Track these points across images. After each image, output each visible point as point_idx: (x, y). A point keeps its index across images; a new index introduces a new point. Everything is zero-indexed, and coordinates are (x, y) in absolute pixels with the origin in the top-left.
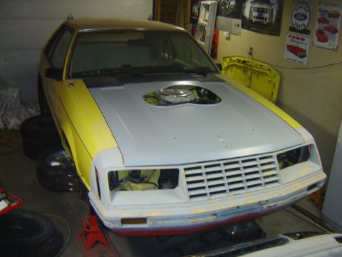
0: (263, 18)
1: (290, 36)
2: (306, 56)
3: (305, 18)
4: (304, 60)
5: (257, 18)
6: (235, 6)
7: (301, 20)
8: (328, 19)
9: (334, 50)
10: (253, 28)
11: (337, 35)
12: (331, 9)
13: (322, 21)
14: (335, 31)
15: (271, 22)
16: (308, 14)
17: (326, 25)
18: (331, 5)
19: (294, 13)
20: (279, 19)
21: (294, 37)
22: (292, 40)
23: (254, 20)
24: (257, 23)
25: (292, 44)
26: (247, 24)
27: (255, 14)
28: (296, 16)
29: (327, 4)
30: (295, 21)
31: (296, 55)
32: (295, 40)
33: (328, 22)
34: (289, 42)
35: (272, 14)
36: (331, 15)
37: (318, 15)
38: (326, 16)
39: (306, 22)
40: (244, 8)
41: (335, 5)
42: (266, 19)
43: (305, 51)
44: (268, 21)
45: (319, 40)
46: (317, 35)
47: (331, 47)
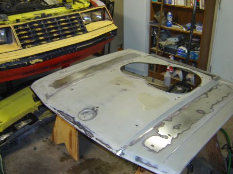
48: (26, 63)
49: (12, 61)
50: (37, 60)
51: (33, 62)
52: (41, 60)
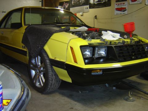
1: (116, 4)
2: (126, 10)
4: (126, 12)
5: (98, 2)
6: (85, 0)
9: (140, 3)
10: (96, 7)
15: (106, 1)
21: (119, 4)
22: (118, 6)
23: (96, 3)
24: (97, 4)
25: (118, 7)
26: (92, 6)
31: (121, 11)
34: (116, 7)
43: (126, 8)
44: (104, 1)
45: (132, 1)
47: (139, 3)
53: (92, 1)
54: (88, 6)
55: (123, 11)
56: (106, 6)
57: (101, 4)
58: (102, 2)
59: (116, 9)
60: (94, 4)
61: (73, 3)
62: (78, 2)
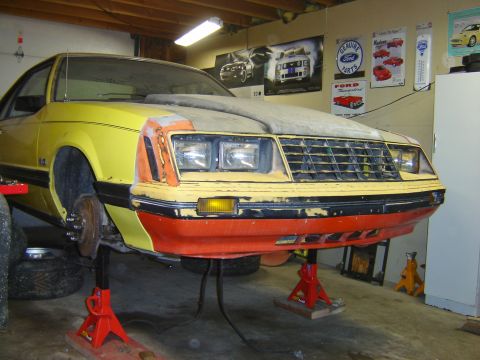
0: (296, 74)
1: (336, 87)
2: (362, 104)
3: (356, 57)
4: (361, 110)
5: (287, 76)
6: (254, 70)
7: (350, 61)
8: (388, 51)
9: (401, 85)
10: (282, 91)
11: (403, 65)
12: (389, 38)
13: (380, 54)
14: (399, 62)
15: (309, 76)
16: (359, 52)
17: (385, 58)
18: (389, 32)
19: (340, 55)
20: (318, 70)
21: (342, 86)
22: (341, 91)
23: (282, 80)
24: (287, 82)
25: (342, 94)
26: (272, 89)
27: (284, 72)
28: (342, 59)
29: (384, 33)
30: (341, 65)
31: (349, 106)
32: (345, 88)
33: (387, 54)
34: (336, 93)
35: (309, 66)
36: (392, 45)
37: (374, 49)
38: (385, 48)
39: (357, 62)
40: (267, 68)
41: (395, 32)
42: (301, 73)
43: (361, 98)
44: (303, 76)
45: (379, 79)
46: (374, 74)
47: (397, 83)
48: (299, 210)
49: (275, 200)
50: (319, 211)
51: (311, 212)
52: (325, 213)
53: (271, 74)
54: (261, 88)
55: (355, 108)
56: (310, 88)
57: (295, 81)
58: (299, 78)
59: (336, 100)
60: (278, 83)
61: (224, 77)
62: (234, 73)
